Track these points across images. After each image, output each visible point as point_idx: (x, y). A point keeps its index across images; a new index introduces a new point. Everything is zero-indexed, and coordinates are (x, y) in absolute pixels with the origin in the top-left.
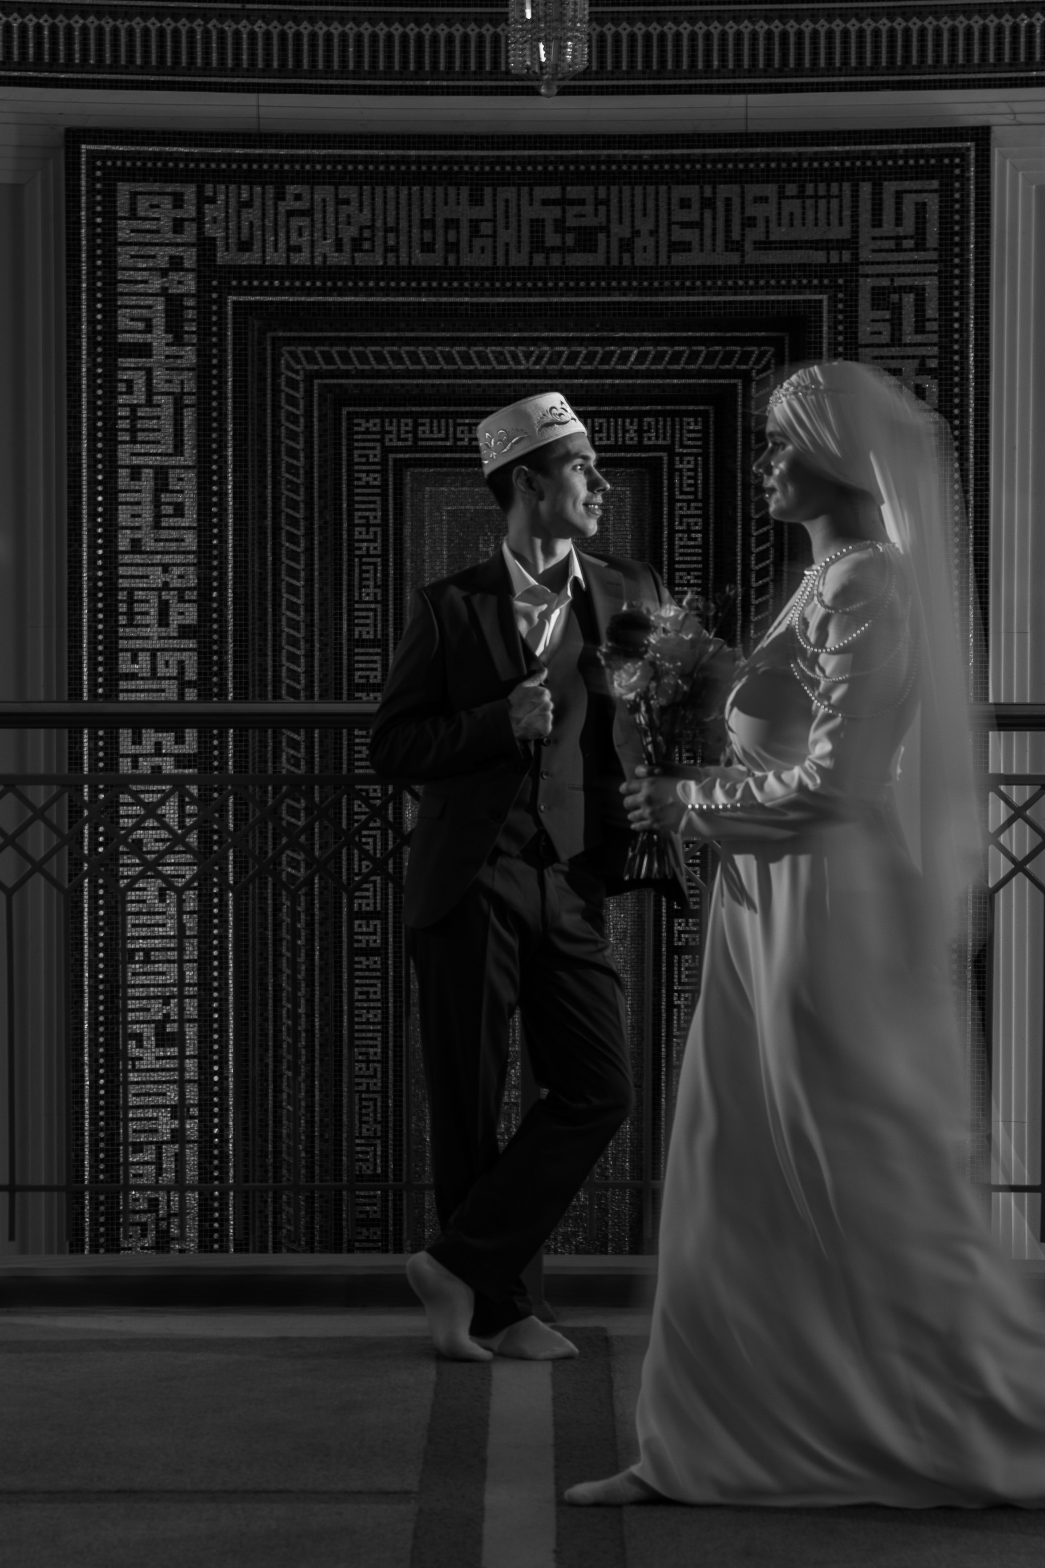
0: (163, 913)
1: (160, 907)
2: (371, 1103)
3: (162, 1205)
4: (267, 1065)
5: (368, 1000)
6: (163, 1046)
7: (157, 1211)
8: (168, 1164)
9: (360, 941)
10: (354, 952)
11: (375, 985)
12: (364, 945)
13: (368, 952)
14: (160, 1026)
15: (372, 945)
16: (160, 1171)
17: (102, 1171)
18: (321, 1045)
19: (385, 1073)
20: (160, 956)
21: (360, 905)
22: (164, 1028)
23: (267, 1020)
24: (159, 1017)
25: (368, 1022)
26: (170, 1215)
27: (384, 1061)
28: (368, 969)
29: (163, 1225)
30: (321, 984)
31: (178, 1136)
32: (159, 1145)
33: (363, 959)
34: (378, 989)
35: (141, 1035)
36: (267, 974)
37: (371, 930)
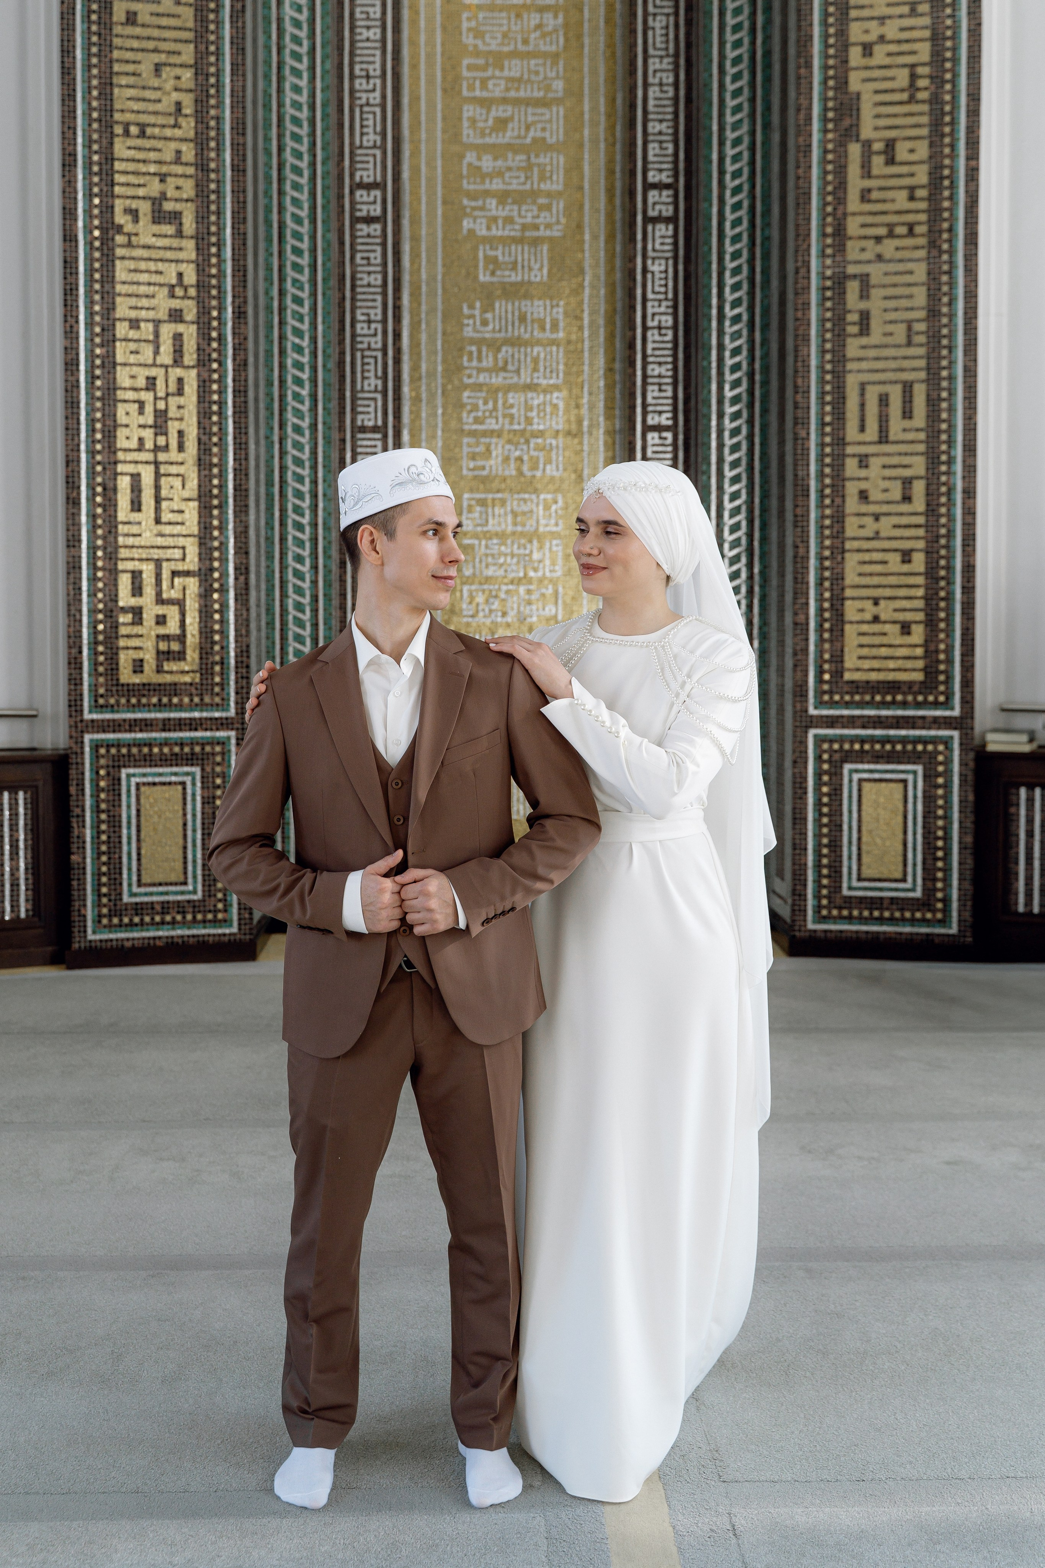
0: (159, 89)
1: (156, 83)
2: (372, 361)
3: (160, 384)
4: (272, 298)
5: (369, 264)
6: (159, 223)
7: (154, 390)
8: (166, 347)
9: (360, 210)
10: (355, 220)
11: (374, 251)
12: (364, 214)
13: (369, 220)
14: (157, 202)
15: (372, 214)
16: (157, 352)
17: (98, 346)
18: (324, 280)
19: (385, 332)
20: (157, 131)
21: (361, 177)
22: (160, 204)
23: (271, 255)
24: (156, 194)
25: (369, 285)
26: (168, 395)
27: (384, 321)
28: (369, 236)
29: (161, 405)
30: (323, 222)
31: (176, 316)
32: (157, 323)
33: (363, 226)
34: (378, 254)
35: (137, 211)
36: (271, 211)
37: (371, 199)
